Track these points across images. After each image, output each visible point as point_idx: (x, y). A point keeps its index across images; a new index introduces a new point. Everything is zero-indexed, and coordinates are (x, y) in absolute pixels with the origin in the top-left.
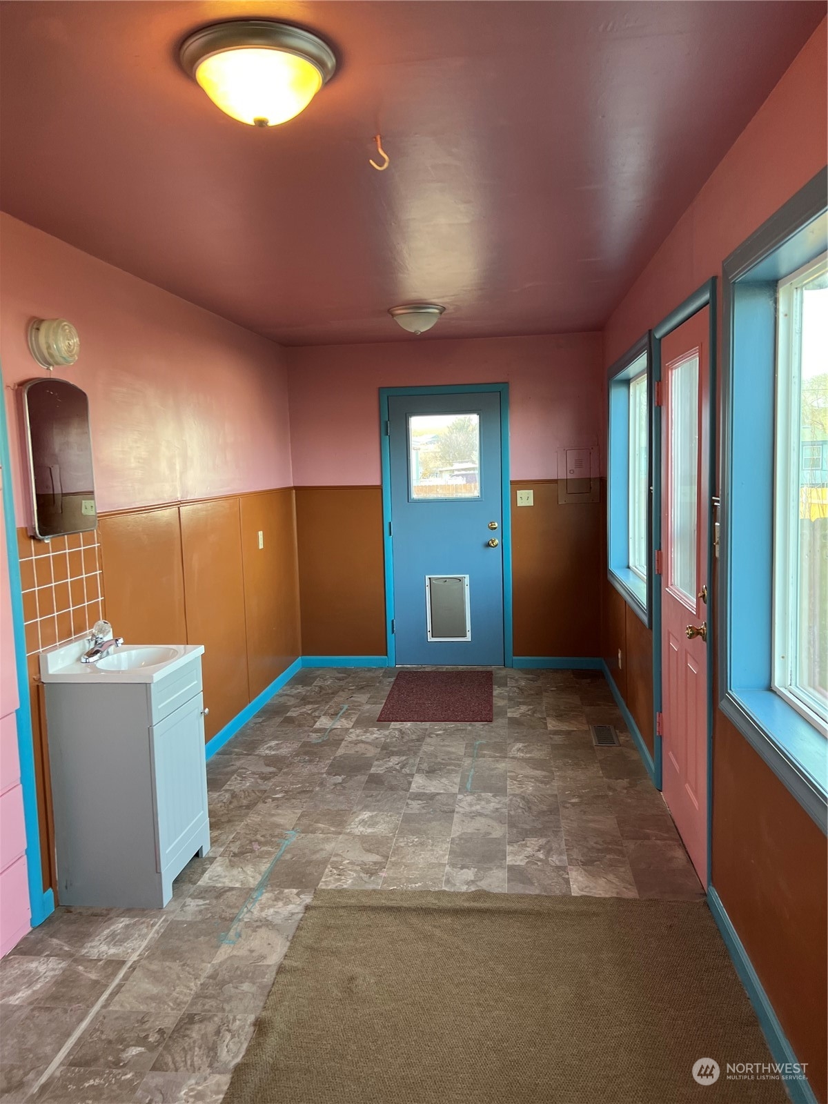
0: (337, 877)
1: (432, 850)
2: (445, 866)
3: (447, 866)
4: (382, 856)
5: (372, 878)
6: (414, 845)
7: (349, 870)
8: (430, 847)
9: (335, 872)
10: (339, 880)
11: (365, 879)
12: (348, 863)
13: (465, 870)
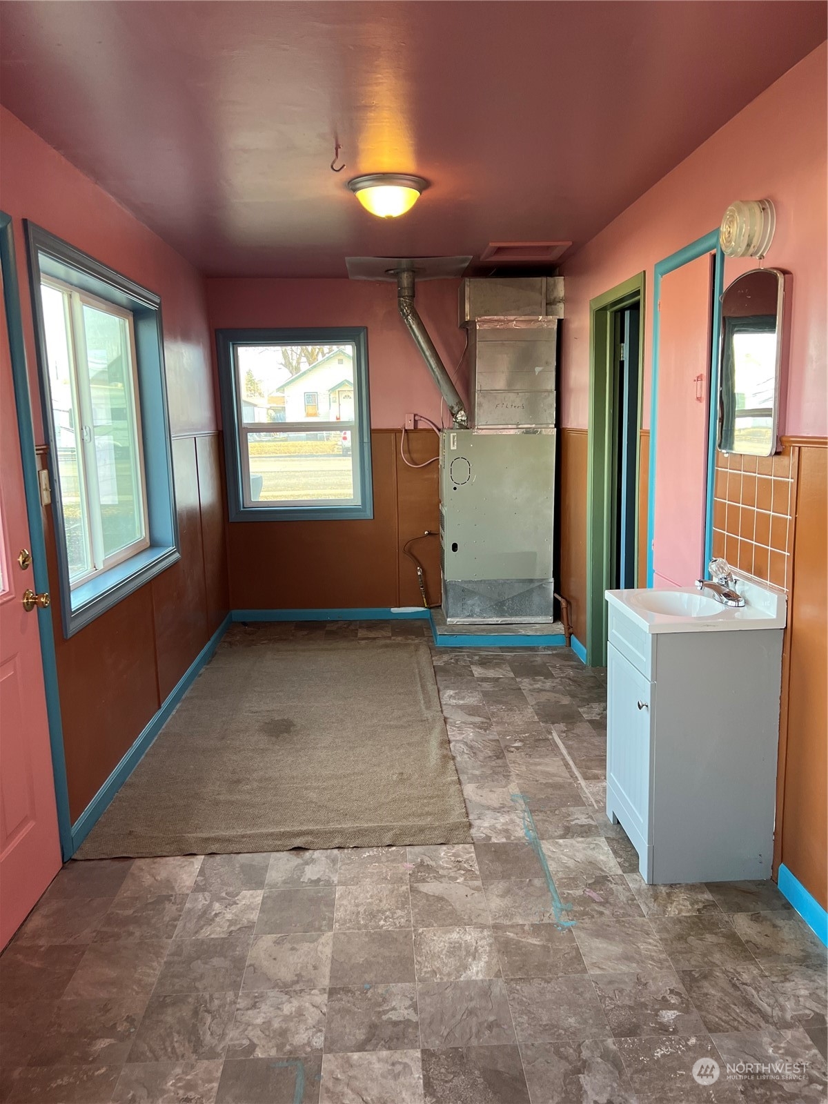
0: (460, 859)
1: (357, 906)
2: (338, 882)
3: (336, 882)
4: (420, 892)
5: (419, 860)
6: (383, 912)
7: (451, 869)
8: (361, 909)
9: (466, 865)
10: (455, 855)
11: (427, 859)
12: (457, 878)
13: (315, 878)
